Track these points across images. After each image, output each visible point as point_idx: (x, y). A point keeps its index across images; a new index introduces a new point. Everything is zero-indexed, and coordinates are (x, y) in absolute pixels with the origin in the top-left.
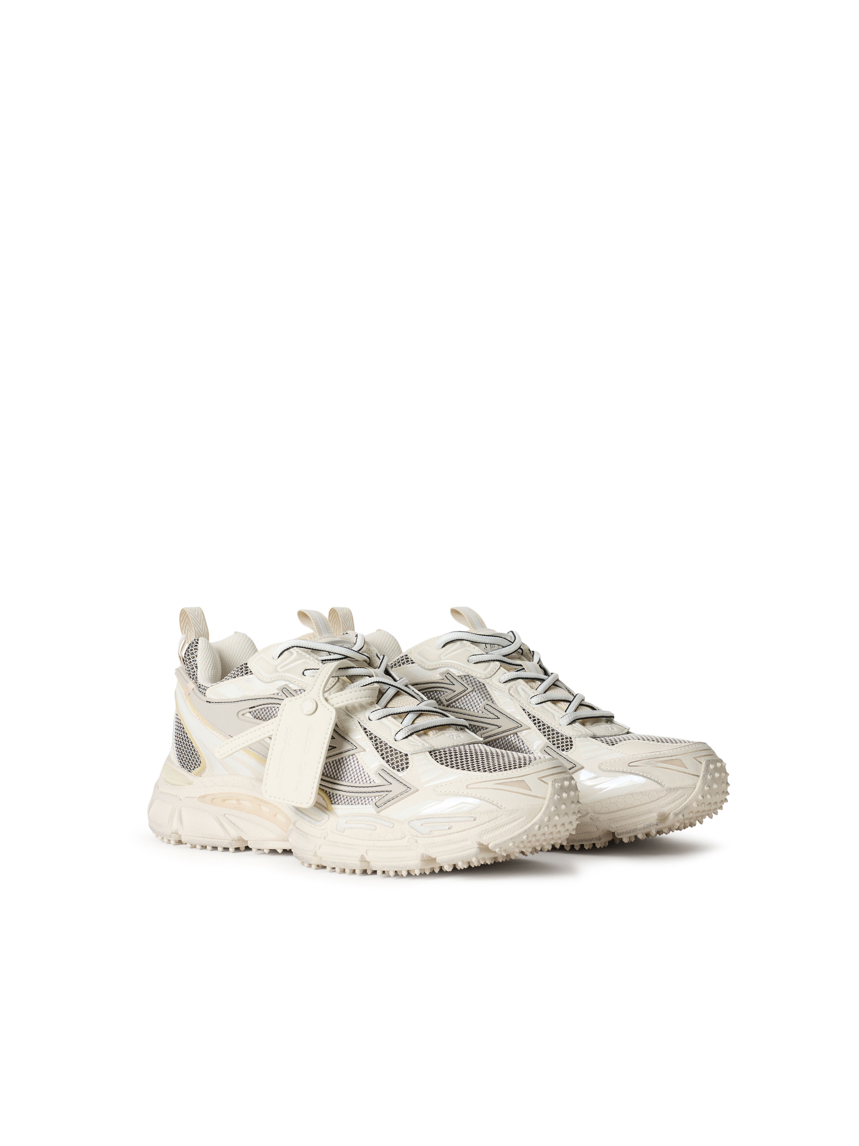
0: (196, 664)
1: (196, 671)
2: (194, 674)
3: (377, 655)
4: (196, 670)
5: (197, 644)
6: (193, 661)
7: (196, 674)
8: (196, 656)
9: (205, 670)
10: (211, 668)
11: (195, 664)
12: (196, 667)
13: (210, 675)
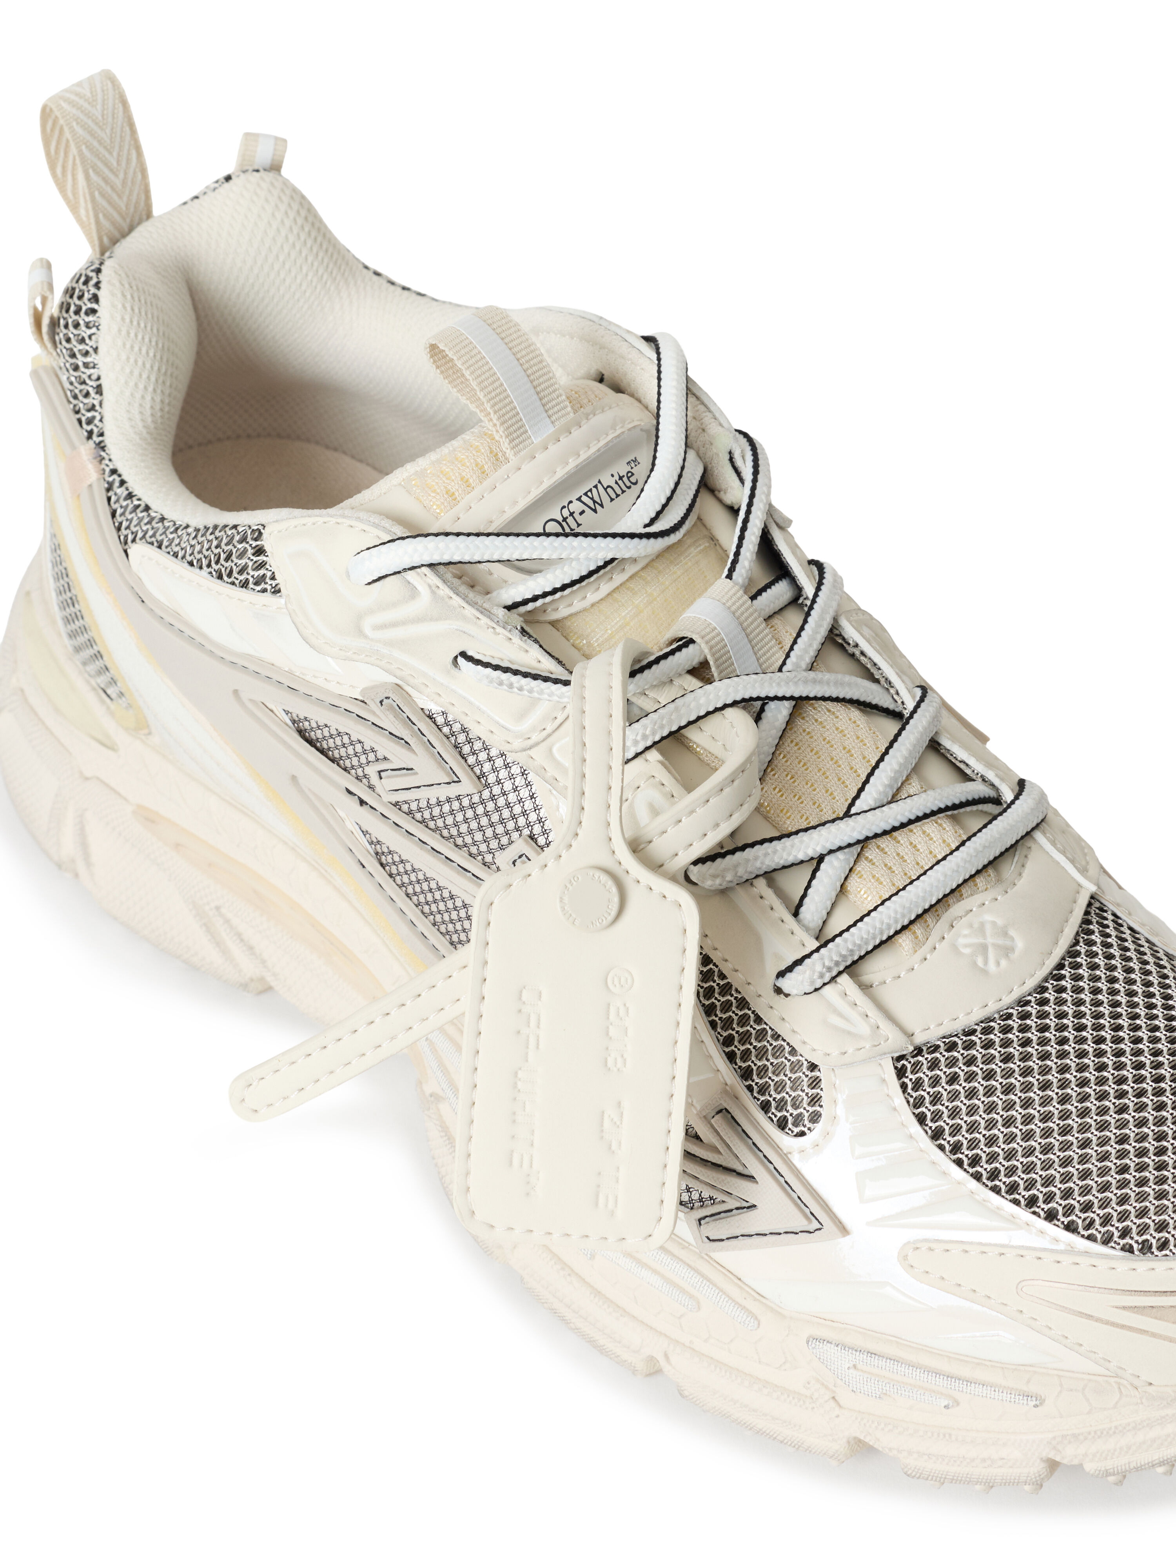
0: (99, 378)
1: (97, 408)
2: (94, 418)
3: (731, 460)
4: (96, 403)
5: (95, 306)
6: (86, 365)
7: (101, 420)
8: (96, 350)
9: (129, 404)
10: (151, 389)
11: (94, 377)
12: (99, 390)
13: (148, 412)
